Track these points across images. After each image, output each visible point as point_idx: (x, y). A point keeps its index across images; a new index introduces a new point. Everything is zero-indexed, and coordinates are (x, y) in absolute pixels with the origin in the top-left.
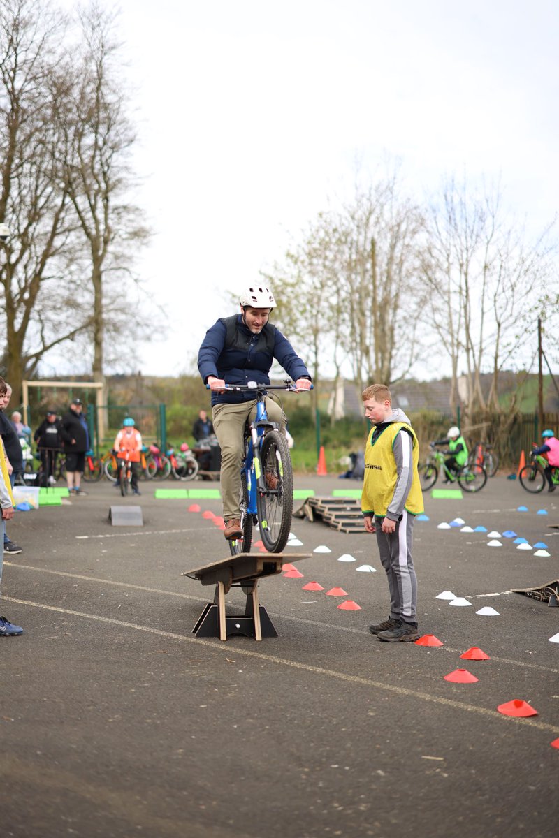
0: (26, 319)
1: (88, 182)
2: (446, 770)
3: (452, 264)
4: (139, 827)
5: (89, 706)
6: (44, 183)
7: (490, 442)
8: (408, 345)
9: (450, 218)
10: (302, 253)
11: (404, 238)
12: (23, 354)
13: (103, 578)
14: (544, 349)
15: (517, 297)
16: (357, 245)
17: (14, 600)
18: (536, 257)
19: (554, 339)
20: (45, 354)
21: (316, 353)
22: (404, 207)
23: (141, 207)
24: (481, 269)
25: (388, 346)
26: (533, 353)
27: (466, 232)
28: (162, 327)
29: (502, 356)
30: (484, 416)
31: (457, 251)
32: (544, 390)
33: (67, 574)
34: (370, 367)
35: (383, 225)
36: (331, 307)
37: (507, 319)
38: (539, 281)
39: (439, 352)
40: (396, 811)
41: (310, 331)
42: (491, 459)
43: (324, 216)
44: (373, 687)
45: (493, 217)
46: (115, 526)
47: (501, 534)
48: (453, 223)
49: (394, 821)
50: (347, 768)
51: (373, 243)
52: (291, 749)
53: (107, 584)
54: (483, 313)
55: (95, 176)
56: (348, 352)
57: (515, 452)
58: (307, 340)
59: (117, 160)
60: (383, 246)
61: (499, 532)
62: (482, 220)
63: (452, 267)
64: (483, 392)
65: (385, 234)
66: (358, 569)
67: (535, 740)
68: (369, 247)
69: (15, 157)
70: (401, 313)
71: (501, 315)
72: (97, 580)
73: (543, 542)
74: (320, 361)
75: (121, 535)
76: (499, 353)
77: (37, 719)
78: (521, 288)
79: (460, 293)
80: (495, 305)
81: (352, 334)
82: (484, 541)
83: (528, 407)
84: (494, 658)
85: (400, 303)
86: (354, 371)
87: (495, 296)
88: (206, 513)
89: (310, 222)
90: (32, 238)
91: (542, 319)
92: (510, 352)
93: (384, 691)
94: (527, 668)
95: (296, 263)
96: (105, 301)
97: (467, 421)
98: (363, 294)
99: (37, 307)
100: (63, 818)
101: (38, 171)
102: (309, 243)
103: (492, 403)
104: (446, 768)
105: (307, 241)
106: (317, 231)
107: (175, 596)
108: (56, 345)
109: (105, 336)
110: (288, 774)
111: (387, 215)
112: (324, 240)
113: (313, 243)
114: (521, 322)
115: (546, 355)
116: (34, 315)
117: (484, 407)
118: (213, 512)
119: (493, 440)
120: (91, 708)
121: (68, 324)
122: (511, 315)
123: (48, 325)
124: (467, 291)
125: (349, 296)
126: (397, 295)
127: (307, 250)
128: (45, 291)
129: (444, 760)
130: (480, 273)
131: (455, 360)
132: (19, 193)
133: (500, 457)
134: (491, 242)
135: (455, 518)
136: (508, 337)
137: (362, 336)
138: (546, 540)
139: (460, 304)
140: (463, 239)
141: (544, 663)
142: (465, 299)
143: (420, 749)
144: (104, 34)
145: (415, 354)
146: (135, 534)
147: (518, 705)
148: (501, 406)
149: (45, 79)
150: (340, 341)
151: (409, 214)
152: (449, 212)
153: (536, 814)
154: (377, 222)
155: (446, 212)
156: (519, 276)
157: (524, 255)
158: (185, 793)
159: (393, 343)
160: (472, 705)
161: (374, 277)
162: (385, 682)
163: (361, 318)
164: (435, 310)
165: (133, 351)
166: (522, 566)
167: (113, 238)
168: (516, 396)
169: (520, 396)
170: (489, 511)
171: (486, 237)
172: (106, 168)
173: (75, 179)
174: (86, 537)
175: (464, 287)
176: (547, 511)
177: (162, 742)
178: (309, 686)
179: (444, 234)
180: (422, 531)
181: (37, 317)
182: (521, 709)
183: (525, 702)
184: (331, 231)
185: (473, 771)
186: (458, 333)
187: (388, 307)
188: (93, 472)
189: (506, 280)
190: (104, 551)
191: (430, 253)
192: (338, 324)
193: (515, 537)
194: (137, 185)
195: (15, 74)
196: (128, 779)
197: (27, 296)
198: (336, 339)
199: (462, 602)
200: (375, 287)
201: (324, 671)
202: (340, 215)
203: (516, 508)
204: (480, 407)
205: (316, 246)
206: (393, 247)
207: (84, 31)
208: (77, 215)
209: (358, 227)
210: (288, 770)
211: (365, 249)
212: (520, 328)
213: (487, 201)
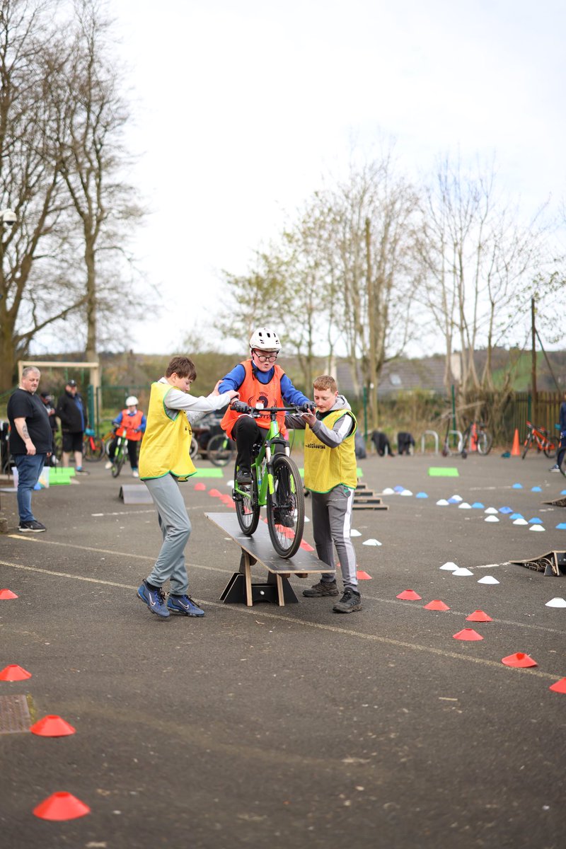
0: (18, 298)
1: (80, 160)
2: (460, 708)
3: (446, 243)
4: (208, 751)
5: (143, 660)
6: (36, 161)
7: (484, 420)
8: (402, 324)
9: (444, 197)
10: (297, 231)
11: (398, 217)
12: (14, 333)
13: (126, 551)
14: (538, 328)
15: (511, 276)
16: (351, 224)
17: (49, 572)
18: (529, 237)
19: (547, 319)
20: (38, 333)
21: (310, 332)
22: (398, 186)
23: (134, 185)
24: (475, 249)
25: (383, 325)
26: (526, 332)
27: (460, 211)
28: (155, 306)
29: (496, 335)
30: (478, 394)
31: (451, 229)
32: (537, 368)
33: (93, 549)
34: (364, 346)
35: (377, 203)
36: (325, 287)
37: (502, 298)
38: (533, 261)
39: (433, 331)
40: (420, 738)
41: (305, 310)
42: (485, 437)
43: (320, 195)
44: (391, 644)
45: (487, 197)
46: (127, 504)
47: (497, 510)
48: (447, 202)
49: (420, 746)
50: (376, 707)
51: (368, 223)
52: (326, 693)
53: (132, 557)
54: (477, 293)
55: (87, 154)
56: (342, 331)
57: (508, 431)
58: (301, 319)
59: (109, 138)
60: (378, 225)
61: (495, 508)
62: (476, 199)
63: (446, 246)
64: (477, 371)
65: (379, 213)
66: (364, 543)
67: (535, 685)
68: (363, 226)
69: (6, 136)
70: (394, 292)
71: (495, 294)
72: (122, 554)
73: (538, 517)
74: (314, 340)
75: (135, 512)
76: (493, 333)
77: (100, 670)
78: (516, 267)
79: (455, 272)
80: (489, 285)
81: (346, 313)
82: (481, 517)
83: (520, 386)
84: (496, 620)
85: (395, 282)
86: (348, 351)
87: (489, 275)
88: (212, 491)
89: (306, 201)
90: (23, 216)
91: (535, 299)
92: (503, 331)
93: (400, 647)
94: (527, 628)
95: (290, 242)
96: (98, 281)
97: (461, 399)
98: (358, 272)
99: (28, 287)
100: (143, 744)
101: (30, 149)
102: (304, 222)
103: (486, 382)
104: (460, 707)
105: (302, 220)
106: (312, 210)
107: (198, 568)
108: (49, 325)
109: (98, 315)
110: (326, 711)
111: (381, 194)
112: (319, 219)
113: (309, 222)
114: (514, 302)
115: (539, 334)
116: (25, 294)
117: (478, 386)
118: (219, 490)
119: (487, 419)
120: (145, 661)
121: (60, 303)
122: (505, 295)
123: (40, 304)
124: (461, 271)
125: (343, 275)
126: (391, 274)
127: (302, 230)
128: (37, 271)
129: (459, 700)
130: (474, 253)
131: (449, 339)
132: (11, 171)
133: (494, 435)
134: (485, 221)
135: (453, 495)
136: (502, 317)
137: (356, 316)
138: (541, 516)
139: (454, 284)
140: (457, 218)
141: (542, 624)
142: (459, 279)
143: (437, 692)
144: (95, 11)
145: (409, 332)
146: (148, 511)
147: (520, 657)
148: (494, 384)
149: (37, 56)
150: (334, 320)
151: (403, 193)
152: (443, 192)
153: (537, 739)
154: (371, 202)
155: (440, 191)
156: (513, 256)
157: (518, 235)
158: (242, 726)
159: (387, 323)
160: (480, 658)
161: (368, 256)
162: (401, 639)
163: (355, 297)
164: (429, 289)
165: (126, 330)
166: (518, 540)
167: (106, 218)
168: (509, 375)
169: (513, 375)
170: (485, 488)
171: (481, 218)
172: (99, 147)
173: (67, 158)
174: (101, 515)
175: (458, 267)
176: (541, 488)
177: (213, 688)
178: (334, 644)
179: (438, 215)
180: (422, 508)
181: (28, 296)
182: (523, 661)
183: (526, 655)
184: (326, 210)
185: (484, 709)
186: (452, 313)
187: (382, 286)
188: (94, 452)
189: (500, 260)
190: (121, 528)
191: (425, 232)
192: (332, 304)
193: (511, 513)
194: (131, 163)
195: (5, 51)
196: (191, 715)
197: (18, 275)
198: (329, 318)
199: (464, 572)
200: (370, 267)
201: (345, 631)
202: (333, 194)
203: (511, 485)
204: (474, 386)
205: (311, 225)
206: (387, 226)
207: (75, 7)
208: (69, 194)
209: (352, 206)
210: (326, 709)
211: (359, 228)
212: (514, 308)
213: (481, 181)
